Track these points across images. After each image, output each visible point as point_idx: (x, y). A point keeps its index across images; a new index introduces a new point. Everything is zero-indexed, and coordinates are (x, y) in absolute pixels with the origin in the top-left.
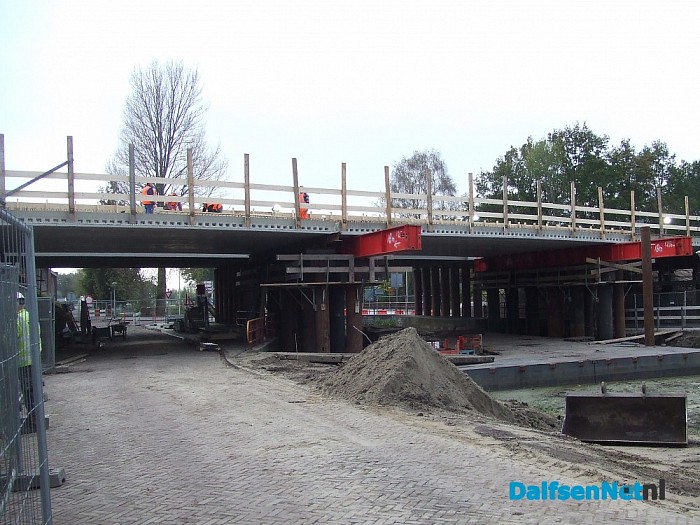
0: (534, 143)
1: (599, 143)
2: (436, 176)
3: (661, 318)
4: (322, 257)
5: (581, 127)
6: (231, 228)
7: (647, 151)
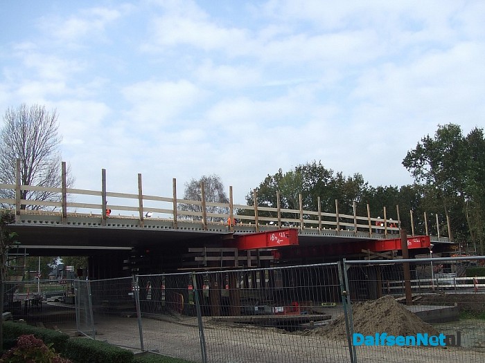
0: (284, 173)
1: (327, 174)
2: (216, 193)
3: (390, 288)
4: (218, 250)
5: (317, 163)
6: (164, 229)
7: (350, 180)
